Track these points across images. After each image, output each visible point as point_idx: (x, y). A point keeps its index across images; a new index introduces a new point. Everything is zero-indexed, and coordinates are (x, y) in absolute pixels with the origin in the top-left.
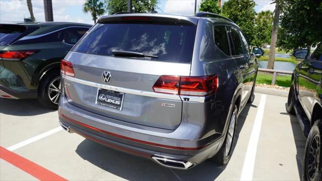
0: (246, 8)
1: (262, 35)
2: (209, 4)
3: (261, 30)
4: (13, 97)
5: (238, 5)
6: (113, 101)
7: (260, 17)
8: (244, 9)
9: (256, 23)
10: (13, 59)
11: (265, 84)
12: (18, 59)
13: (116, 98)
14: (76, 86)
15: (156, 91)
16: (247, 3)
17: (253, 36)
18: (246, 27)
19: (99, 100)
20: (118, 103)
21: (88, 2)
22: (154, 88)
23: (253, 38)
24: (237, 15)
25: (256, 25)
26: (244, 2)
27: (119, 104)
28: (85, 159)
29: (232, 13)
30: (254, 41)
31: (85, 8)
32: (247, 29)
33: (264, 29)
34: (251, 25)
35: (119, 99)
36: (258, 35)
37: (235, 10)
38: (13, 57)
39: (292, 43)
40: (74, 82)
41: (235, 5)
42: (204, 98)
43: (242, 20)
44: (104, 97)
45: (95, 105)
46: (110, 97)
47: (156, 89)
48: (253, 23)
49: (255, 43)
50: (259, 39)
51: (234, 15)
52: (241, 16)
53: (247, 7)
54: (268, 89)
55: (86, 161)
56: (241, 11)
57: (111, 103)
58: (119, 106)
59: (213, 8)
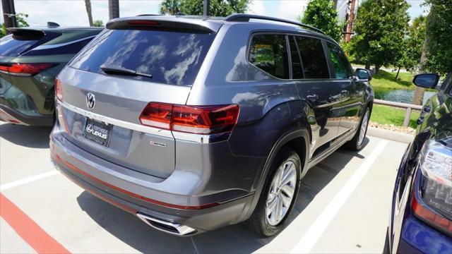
0: (393, 11)
1: (416, 52)
2: (318, 5)
3: (414, 44)
4: (22, 123)
5: (381, 5)
6: (99, 135)
7: (417, 25)
8: (390, 12)
9: (408, 34)
10: (22, 74)
11: (392, 125)
12: (29, 75)
13: (103, 130)
15: (143, 123)
16: (394, 3)
17: (401, 52)
18: (391, 39)
19: (86, 132)
20: (104, 136)
21: (166, 1)
22: (142, 119)
23: (401, 56)
24: (378, 22)
25: (408, 37)
26: (389, 2)
27: (106, 138)
28: (83, 210)
29: (369, 18)
30: (402, 60)
31: (162, 9)
32: (392, 42)
33: (420, 43)
34: (398, 36)
35: (107, 132)
36: (410, 51)
37: (375, 13)
38: (22, 71)
39: (442, 65)
41: (375, 6)
42: (208, 137)
43: (384, 29)
44: (91, 128)
46: (97, 128)
47: (144, 121)
48: (402, 34)
49: (404, 63)
50: (410, 58)
51: (372, 21)
52: (384, 23)
53: (394, 9)
54: (396, 132)
55: (84, 212)
56: (384, 15)
57: (97, 137)
58: (106, 141)
59: (324, 10)
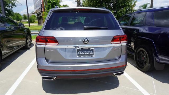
6: (88, 53)
13: (89, 51)
14: (58, 50)
19: (78, 55)
22: (112, 42)
27: (92, 54)
35: (92, 51)
40: (57, 48)
42: (126, 43)
44: (81, 53)
45: (77, 58)
46: (86, 51)
47: (112, 43)
57: (88, 55)
58: (93, 55)
